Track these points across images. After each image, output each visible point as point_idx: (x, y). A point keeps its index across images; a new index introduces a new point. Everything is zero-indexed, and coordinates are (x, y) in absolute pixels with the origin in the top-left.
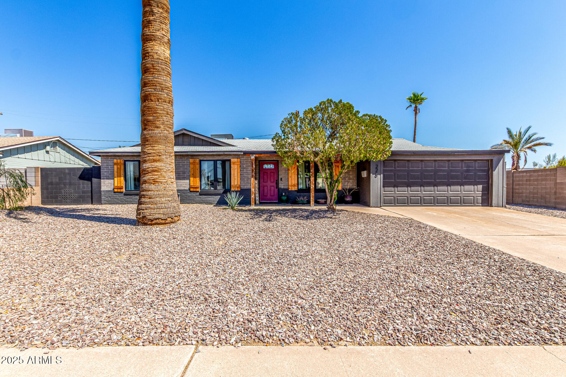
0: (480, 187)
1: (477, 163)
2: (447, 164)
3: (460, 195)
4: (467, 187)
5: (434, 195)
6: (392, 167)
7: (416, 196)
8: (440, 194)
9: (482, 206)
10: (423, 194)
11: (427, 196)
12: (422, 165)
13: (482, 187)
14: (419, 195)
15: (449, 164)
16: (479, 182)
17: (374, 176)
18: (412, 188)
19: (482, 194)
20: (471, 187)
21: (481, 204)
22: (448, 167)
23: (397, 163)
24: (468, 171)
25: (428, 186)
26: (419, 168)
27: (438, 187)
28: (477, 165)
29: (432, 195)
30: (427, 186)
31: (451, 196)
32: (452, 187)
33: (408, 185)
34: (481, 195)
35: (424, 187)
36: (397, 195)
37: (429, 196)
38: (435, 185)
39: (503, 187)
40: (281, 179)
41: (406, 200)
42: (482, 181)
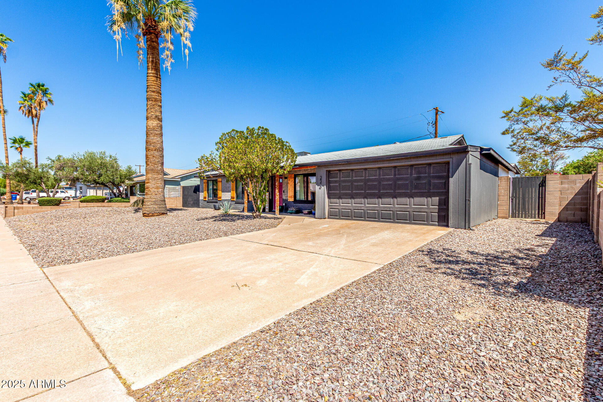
0: (436, 199)
1: (432, 167)
2: (393, 171)
3: (408, 210)
4: (417, 200)
5: (378, 209)
6: (337, 178)
7: (359, 209)
8: (384, 207)
9: (439, 225)
10: (367, 207)
11: (371, 209)
12: (366, 173)
13: (439, 199)
14: (363, 208)
15: (395, 171)
16: (434, 192)
17: (319, 187)
18: (356, 200)
19: (439, 209)
20: (424, 200)
21: (437, 223)
22: (395, 175)
23: (341, 173)
24: (418, 178)
25: (372, 198)
26: (363, 177)
27: (383, 199)
28: (432, 170)
29: (376, 209)
30: (370, 198)
31: (398, 210)
32: (399, 199)
33: (352, 197)
34: (437, 211)
35: (367, 198)
36: (342, 207)
37: (372, 209)
38: (380, 197)
39: (466, 200)
40: (284, 191)
41: (350, 213)
42: (439, 192)
